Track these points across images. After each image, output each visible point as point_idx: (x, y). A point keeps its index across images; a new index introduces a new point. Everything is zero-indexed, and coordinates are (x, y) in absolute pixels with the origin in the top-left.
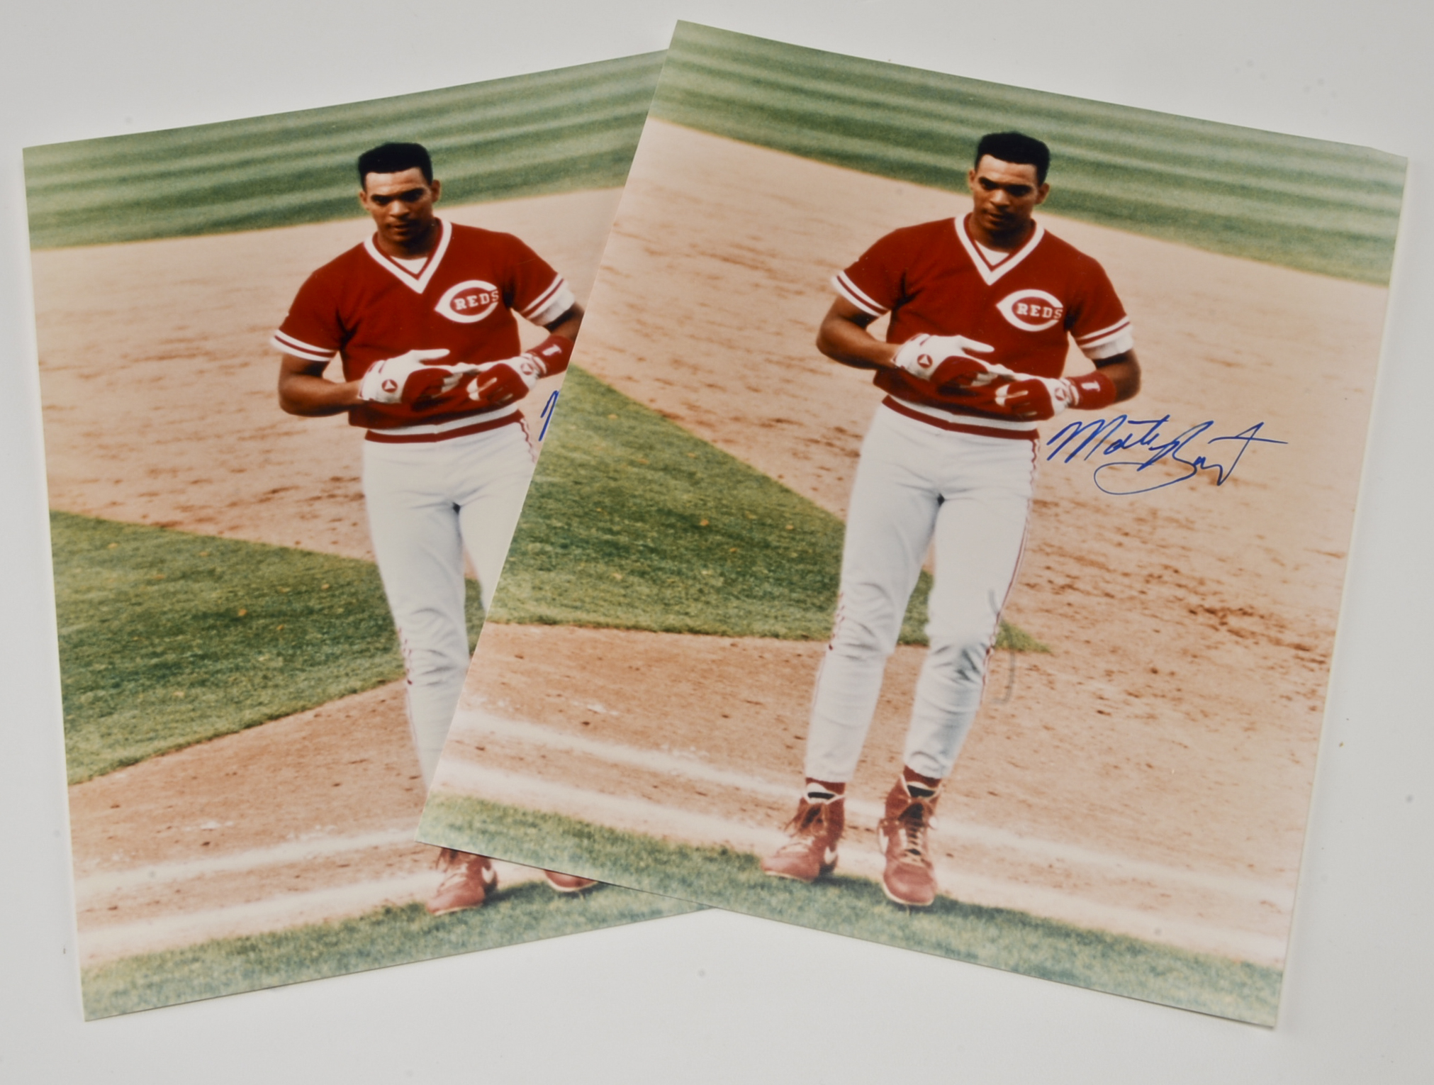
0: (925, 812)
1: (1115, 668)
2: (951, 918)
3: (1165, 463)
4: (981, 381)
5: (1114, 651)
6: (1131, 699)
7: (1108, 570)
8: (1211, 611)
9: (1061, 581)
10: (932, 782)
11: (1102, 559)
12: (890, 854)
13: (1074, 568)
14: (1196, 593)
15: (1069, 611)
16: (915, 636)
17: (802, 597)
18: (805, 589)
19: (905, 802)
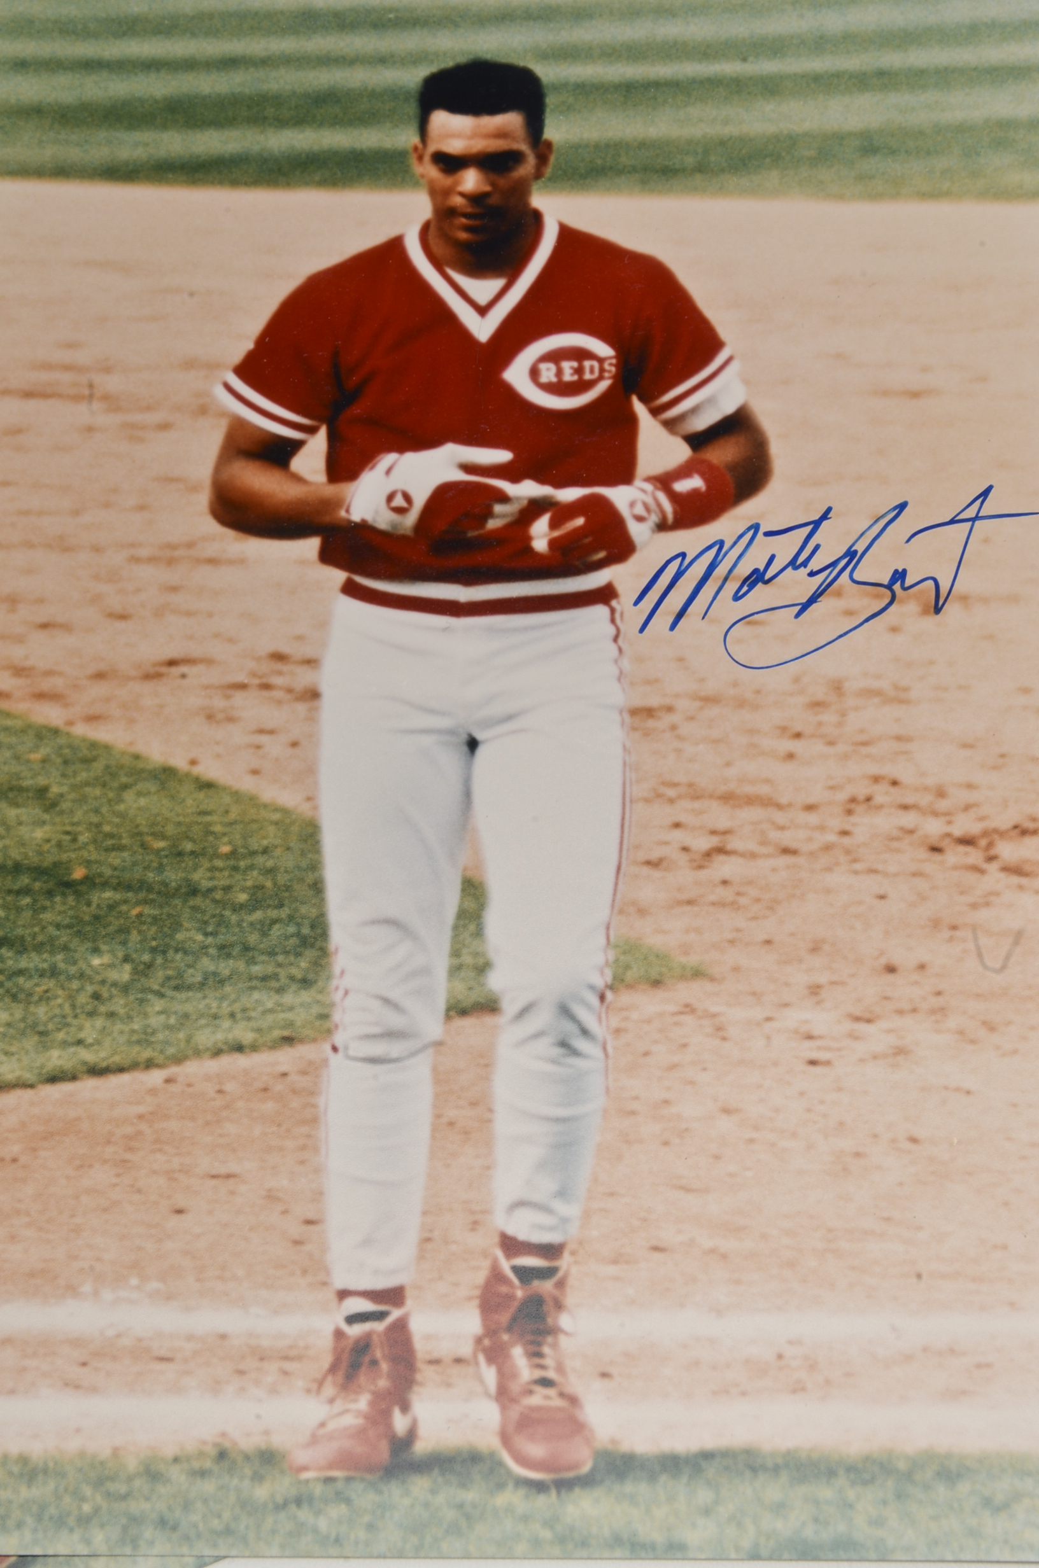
0: (549, 1306)
1: (823, 979)
2: (629, 1487)
3: (839, 594)
4: (500, 517)
5: (815, 949)
6: (862, 1027)
7: (779, 807)
8: (967, 841)
9: (703, 843)
10: (551, 1251)
11: (764, 790)
12: (503, 1395)
13: (720, 816)
14: (936, 814)
15: (726, 894)
16: (474, 997)
17: (270, 969)
18: (272, 953)
19: (511, 1297)
